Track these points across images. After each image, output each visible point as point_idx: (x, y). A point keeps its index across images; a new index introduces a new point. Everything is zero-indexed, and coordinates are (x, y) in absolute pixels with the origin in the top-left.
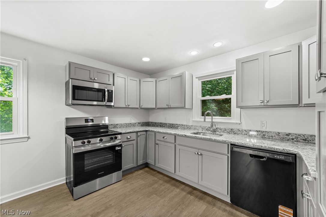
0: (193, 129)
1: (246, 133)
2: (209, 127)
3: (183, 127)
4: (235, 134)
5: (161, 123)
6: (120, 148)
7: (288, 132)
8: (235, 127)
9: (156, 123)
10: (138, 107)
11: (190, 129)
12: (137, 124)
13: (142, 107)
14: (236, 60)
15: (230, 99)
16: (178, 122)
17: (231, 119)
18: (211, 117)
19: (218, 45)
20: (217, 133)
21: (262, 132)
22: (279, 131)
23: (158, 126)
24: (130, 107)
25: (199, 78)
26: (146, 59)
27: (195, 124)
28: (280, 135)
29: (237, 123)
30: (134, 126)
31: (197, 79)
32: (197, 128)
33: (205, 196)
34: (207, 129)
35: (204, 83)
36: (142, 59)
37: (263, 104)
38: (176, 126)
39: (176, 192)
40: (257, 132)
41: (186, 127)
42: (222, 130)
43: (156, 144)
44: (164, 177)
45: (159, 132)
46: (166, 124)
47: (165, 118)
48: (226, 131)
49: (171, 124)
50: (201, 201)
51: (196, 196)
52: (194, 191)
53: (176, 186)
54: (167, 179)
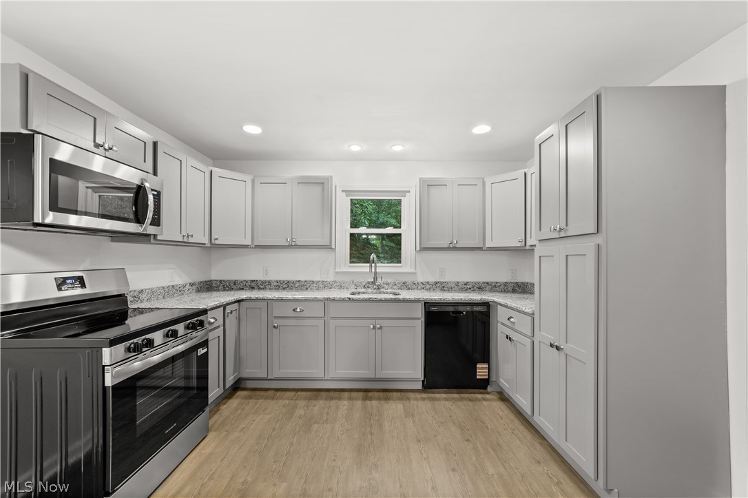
0: (337, 287)
1: (423, 286)
2: (369, 283)
3: (315, 285)
4: (409, 289)
5: (253, 281)
6: (206, 350)
7: (466, 280)
8: (409, 280)
9: (235, 282)
10: (206, 241)
11: (330, 288)
12: (188, 287)
13: (217, 242)
14: (420, 179)
15: (400, 235)
16: (302, 277)
17: (401, 267)
18: (368, 265)
19: (398, 148)
20: (382, 290)
21: (442, 283)
22: (459, 281)
23: (242, 289)
24: (191, 240)
25: (347, 192)
26: (252, 129)
27: (339, 279)
28: (459, 284)
29: (411, 273)
30: (182, 292)
31: (344, 194)
32: (346, 285)
33: (389, 394)
35: (353, 203)
36: (242, 128)
37: (451, 246)
38: (298, 284)
39: (345, 405)
40: (436, 283)
41: (321, 285)
42: (390, 286)
43: (274, 327)
44: (299, 393)
45: (282, 300)
46: (269, 282)
47: (265, 269)
48: (395, 287)
49: (283, 282)
50: (391, 402)
51: (379, 399)
52: (368, 393)
53: (336, 398)
54: (308, 394)
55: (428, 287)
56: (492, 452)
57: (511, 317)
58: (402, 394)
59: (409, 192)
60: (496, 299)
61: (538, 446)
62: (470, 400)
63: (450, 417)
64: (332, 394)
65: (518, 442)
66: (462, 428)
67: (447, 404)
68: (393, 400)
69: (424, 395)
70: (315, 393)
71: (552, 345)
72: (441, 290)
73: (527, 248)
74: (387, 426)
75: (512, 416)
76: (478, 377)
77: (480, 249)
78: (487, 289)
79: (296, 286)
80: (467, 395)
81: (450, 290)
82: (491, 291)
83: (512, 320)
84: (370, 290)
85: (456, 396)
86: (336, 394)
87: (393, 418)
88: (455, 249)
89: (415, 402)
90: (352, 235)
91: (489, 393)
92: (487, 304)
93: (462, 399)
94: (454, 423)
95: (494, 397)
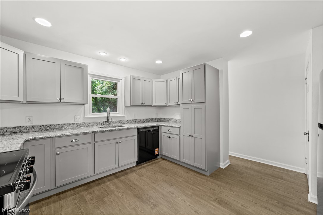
0: (86, 126)
1: (128, 122)
3: (71, 126)
5: (15, 127)
8: (122, 119)
11: (82, 127)
14: (131, 75)
15: (117, 99)
17: (117, 114)
19: (123, 60)
20: (111, 125)
21: (135, 120)
22: (141, 119)
27: (87, 121)
29: (123, 116)
32: (91, 124)
34: (101, 124)
37: (142, 105)
38: (59, 126)
39: (110, 184)
40: (133, 120)
41: (75, 126)
42: (114, 123)
43: (57, 154)
44: (76, 190)
45: (63, 136)
46: (33, 127)
47: (27, 118)
48: (116, 123)
49: (46, 126)
50: (129, 174)
51: (123, 175)
52: (116, 175)
53: (102, 183)
54: (83, 187)
55: (130, 122)
56: (175, 175)
57: (169, 130)
58: (131, 169)
59: (122, 80)
60: (161, 124)
61: (184, 169)
62: (155, 163)
63: (155, 171)
64: (97, 182)
65: (179, 170)
66: (162, 173)
67: (150, 167)
68: (130, 173)
69: (139, 167)
70: (87, 186)
71: (190, 136)
72: (135, 123)
73: (167, 106)
74: (137, 183)
75: (171, 164)
76: (156, 154)
77: (151, 106)
78: (150, 121)
79: (57, 127)
80: (153, 162)
81: (138, 122)
82: (151, 122)
83: (170, 130)
84: (104, 126)
85: (149, 163)
86: (100, 181)
87: (137, 180)
88: (143, 106)
89: (138, 171)
90: (93, 97)
91: (158, 159)
92: (157, 126)
93: (153, 164)
94: (158, 172)
95: (161, 160)
